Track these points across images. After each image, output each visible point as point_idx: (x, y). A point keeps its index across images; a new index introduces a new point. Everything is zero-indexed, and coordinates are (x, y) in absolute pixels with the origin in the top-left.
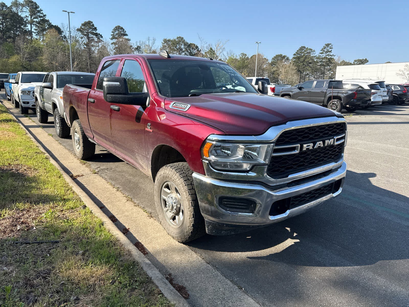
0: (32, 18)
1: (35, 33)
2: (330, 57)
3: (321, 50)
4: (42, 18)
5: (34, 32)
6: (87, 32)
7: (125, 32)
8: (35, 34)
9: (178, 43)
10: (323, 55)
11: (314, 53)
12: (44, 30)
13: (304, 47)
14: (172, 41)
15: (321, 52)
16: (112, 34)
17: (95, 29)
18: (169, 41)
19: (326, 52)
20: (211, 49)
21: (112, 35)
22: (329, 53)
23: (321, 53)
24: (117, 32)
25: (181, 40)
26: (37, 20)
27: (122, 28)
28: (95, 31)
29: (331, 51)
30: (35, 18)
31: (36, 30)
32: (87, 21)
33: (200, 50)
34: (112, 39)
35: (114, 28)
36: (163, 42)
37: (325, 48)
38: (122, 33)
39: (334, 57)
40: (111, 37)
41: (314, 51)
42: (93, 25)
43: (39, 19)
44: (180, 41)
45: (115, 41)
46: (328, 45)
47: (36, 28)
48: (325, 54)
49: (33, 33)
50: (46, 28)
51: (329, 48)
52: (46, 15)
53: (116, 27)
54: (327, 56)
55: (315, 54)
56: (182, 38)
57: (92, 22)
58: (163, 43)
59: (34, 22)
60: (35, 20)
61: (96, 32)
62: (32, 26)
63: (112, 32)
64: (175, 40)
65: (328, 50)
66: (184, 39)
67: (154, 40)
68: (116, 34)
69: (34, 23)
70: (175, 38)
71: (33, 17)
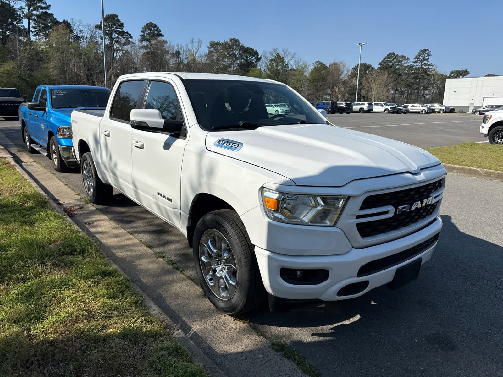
0: (30, 10)
1: (33, 32)
2: (427, 67)
3: (415, 59)
4: (44, 11)
5: (31, 31)
6: (109, 31)
7: (160, 32)
8: (33, 34)
9: (231, 47)
10: (418, 64)
11: (408, 61)
12: (46, 27)
13: (393, 53)
14: (222, 44)
15: (414, 60)
16: (142, 34)
17: (122, 25)
18: (218, 44)
19: (422, 61)
20: (278, 55)
21: (141, 36)
22: (425, 62)
23: (415, 62)
24: (148, 32)
25: (235, 42)
26: (38, 13)
27: (155, 26)
28: (121, 29)
29: (429, 58)
30: (34, 10)
31: (34, 27)
32: (110, 14)
33: (261, 57)
34: (141, 41)
35: (145, 26)
36: (210, 46)
37: (419, 55)
38: (156, 32)
39: (431, 67)
40: (140, 38)
41: (408, 59)
42: (118, 21)
43: (41, 11)
44: (233, 45)
45: (145, 43)
46: (424, 51)
47: (35, 25)
48: (420, 63)
49: (31, 33)
50: (49, 24)
51: (426, 55)
52: (50, 6)
53: (147, 24)
54: (423, 66)
55: (409, 63)
56: (237, 41)
57: (117, 16)
58: (208, 47)
59: (33, 15)
60: (34, 12)
61: (123, 30)
62: (30, 21)
63: (142, 31)
64: (226, 43)
65: (424, 58)
66: (240, 41)
67: (200, 42)
68: (147, 34)
69: (33, 17)
70: (227, 40)
71: (31, 8)
